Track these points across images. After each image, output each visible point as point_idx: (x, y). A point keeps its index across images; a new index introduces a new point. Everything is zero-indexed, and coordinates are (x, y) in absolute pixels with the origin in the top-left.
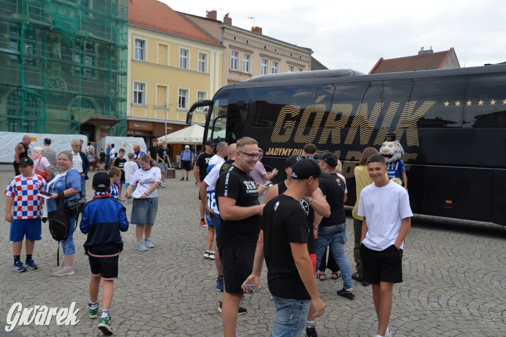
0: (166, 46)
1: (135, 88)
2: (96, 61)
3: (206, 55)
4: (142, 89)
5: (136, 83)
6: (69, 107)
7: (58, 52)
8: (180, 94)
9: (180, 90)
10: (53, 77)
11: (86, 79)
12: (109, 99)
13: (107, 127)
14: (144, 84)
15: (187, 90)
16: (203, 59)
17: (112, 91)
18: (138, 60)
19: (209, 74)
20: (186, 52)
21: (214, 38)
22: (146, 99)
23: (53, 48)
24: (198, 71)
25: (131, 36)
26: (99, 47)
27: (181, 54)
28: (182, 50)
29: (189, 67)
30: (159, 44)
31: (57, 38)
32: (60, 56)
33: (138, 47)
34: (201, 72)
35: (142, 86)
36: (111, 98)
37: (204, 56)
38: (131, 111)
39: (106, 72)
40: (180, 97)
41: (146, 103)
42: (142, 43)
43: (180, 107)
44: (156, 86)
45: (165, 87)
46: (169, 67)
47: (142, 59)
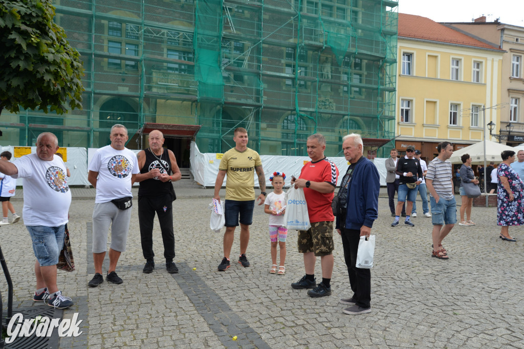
0: (436, 57)
1: (402, 105)
2: (364, 78)
3: (482, 62)
4: (409, 106)
5: (403, 100)
6: (337, 129)
7: (327, 72)
8: (451, 110)
9: (452, 105)
10: (323, 98)
11: (354, 98)
12: (377, 118)
13: (374, 148)
14: (412, 100)
15: (459, 104)
16: (478, 67)
17: (380, 109)
18: (406, 74)
19: (485, 84)
20: (458, 62)
21: (489, 44)
22: (414, 117)
23: (324, 69)
24: (472, 81)
25: (400, 49)
26: (366, 64)
27: (453, 65)
28: (453, 59)
29: (462, 78)
30: (429, 56)
31: (327, 58)
32: (330, 76)
33: (405, 61)
34: (475, 82)
35: (409, 102)
36: (379, 116)
37: (478, 64)
38: (399, 131)
39: (374, 89)
40: (451, 113)
41: (414, 121)
42: (409, 56)
43: (451, 123)
44: (425, 102)
45: (435, 102)
46: (440, 79)
47: (409, 74)
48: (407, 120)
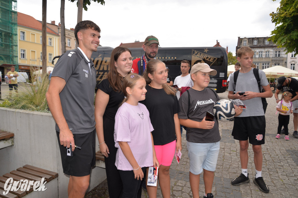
0: (34, 35)
1: (21, 52)
2: (3, 40)
5: (21, 50)
9: (41, 53)
14: (25, 50)
16: (51, 40)
17: (11, 53)
18: (22, 40)
19: (53, 47)
21: (55, 32)
22: (26, 56)
25: (19, 30)
26: (4, 34)
27: (41, 38)
28: (41, 36)
30: (31, 34)
33: (22, 35)
34: (50, 45)
35: (24, 51)
36: (11, 56)
38: (20, 61)
39: (8, 45)
40: (41, 55)
41: (26, 58)
42: (24, 33)
43: (41, 59)
44: (31, 51)
45: (35, 52)
46: (36, 43)
47: (24, 40)
48: (24, 57)
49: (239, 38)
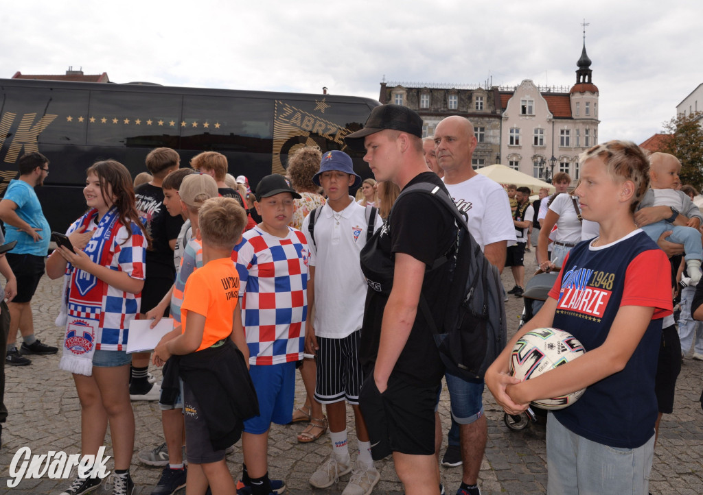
49: (383, 86)
